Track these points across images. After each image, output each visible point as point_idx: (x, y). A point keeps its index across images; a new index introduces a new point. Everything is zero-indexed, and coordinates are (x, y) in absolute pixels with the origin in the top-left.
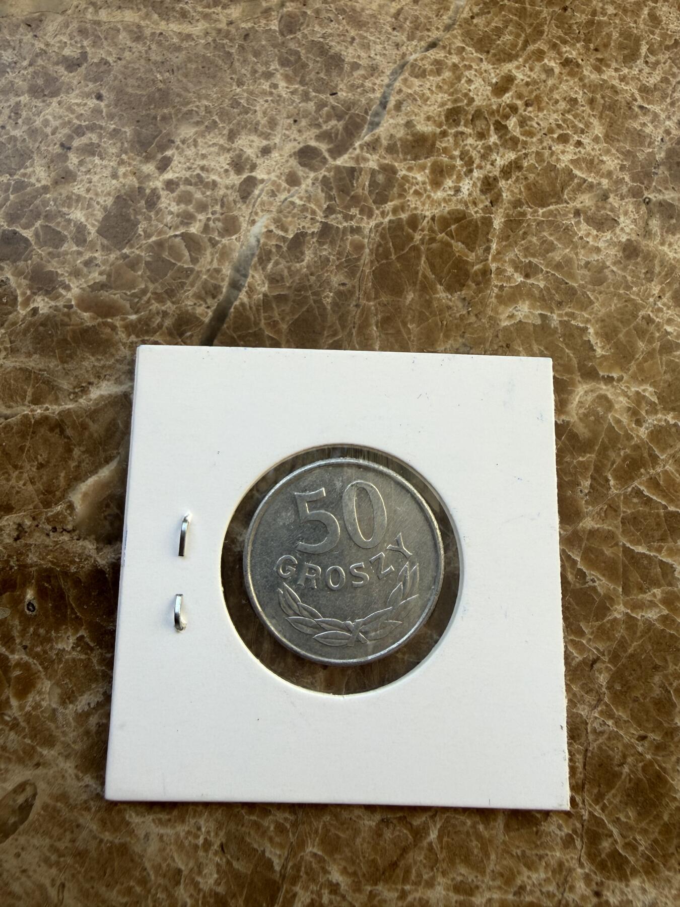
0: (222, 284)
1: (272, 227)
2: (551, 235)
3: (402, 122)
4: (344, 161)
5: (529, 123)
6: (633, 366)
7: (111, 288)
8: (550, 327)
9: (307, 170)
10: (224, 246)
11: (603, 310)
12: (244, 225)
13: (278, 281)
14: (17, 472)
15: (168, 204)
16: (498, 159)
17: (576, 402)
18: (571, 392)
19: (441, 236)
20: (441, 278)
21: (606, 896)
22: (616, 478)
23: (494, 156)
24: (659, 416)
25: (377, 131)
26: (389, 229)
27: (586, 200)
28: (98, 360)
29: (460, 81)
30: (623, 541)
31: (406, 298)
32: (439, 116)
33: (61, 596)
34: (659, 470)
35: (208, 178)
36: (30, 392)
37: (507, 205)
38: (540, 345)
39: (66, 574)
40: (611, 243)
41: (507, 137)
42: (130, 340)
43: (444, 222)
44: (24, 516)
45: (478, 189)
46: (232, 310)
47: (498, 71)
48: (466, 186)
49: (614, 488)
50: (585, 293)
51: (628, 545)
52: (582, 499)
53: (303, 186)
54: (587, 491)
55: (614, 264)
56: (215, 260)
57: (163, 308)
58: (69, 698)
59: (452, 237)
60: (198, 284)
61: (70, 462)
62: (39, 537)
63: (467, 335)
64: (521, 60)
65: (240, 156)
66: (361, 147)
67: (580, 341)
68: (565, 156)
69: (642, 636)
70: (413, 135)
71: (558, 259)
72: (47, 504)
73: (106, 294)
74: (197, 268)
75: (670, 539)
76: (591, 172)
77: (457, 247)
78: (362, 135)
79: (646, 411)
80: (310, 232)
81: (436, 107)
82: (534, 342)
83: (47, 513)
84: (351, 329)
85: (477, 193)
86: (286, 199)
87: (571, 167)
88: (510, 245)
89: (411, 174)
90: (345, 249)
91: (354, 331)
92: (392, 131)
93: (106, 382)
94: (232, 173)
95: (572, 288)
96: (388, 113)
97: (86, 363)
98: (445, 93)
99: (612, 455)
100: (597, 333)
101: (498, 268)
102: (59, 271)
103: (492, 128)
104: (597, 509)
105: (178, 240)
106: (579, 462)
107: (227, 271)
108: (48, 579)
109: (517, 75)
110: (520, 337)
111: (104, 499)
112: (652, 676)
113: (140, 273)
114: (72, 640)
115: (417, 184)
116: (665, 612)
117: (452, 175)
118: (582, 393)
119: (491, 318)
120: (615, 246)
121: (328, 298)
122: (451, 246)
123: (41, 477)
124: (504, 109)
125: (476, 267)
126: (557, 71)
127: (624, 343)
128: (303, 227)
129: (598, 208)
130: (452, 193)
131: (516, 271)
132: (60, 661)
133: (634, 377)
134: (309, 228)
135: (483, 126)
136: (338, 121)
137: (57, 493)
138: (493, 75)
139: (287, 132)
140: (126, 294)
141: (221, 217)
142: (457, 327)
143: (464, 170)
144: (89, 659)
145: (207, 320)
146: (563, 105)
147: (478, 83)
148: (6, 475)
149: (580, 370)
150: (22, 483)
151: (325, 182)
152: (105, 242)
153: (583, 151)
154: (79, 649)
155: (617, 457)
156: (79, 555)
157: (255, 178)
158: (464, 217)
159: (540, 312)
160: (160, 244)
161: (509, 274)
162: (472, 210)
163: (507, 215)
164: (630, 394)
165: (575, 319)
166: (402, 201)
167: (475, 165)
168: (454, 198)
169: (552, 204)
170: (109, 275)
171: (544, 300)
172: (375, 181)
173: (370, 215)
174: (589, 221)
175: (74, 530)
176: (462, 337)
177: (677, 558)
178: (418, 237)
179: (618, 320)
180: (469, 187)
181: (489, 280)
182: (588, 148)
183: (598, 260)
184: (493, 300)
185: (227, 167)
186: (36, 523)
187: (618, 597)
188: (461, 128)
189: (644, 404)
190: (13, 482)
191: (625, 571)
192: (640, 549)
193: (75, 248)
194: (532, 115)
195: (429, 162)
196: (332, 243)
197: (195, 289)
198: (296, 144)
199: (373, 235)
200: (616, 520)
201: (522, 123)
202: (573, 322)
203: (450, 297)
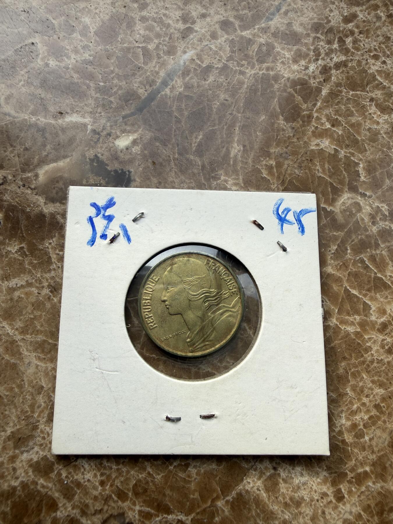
0: (158, 80)
1: (195, 58)
2: (353, 107)
3: (286, 22)
4: (246, 33)
5: (358, 43)
6: (380, 193)
7: (94, 65)
8: (338, 157)
9: (224, 33)
10: (165, 61)
11: (371, 157)
12: (179, 53)
13: (190, 88)
14: (11, 149)
15: (140, 29)
16: (335, 58)
17: (341, 202)
18: (339, 196)
19: (290, 90)
20: (284, 113)
21: (280, 471)
22: (352, 249)
23: (333, 55)
24: (387, 223)
25: (270, 23)
26: (262, 78)
27: (378, 94)
28: (75, 101)
29: (326, 9)
30: (346, 284)
31: (260, 118)
32: (308, 25)
33: (18, 222)
34: (378, 252)
35: (166, 21)
36: (32, 107)
37: (333, 84)
38: (330, 165)
39: (23, 211)
40: (386, 121)
41: (344, 47)
42: (97, 96)
43: (294, 83)
44: (9, 173)
45: (319, 71)
46: (159, 96)
47: (349, 10)
48: (312, 67)
49: (349, 255)
50: (364, 144)
51: (348, 288)
52: (330, 255)
53: (219, 41)
54: (333, 252)
55: (385, 133)
56: (157, 66)
57: (120, 84)
58: (6, 278)
59: (296, 92)
60: (144, 76)
61: (43, 152)
62: (14, 187)
63: (289, 148)
64: (364, 7)
65: (188, 14)
66: (259, 29)
67: (353, 170)
68: (374, 67)
69: (341, 339)
70: (290, 31)
71: (353, 121)
72: (24, 171)
73: (90, 67)
74: (146, 68)
75: (373, 291)
76: (386, 80)
77: (297, 98)
78: (261, 22)
79: (380, 219)
80: (216, 66)
81: (308, 19)
82: (326, 163)
83: (22, 175)
84: (224, 125)
85: (317, 73)
86: (207, 45)
87: (376, 74)
88: (328, 106)
89: (283, 52)
90: (233, 81)
91: (225, 127)
92: (278, 25)
93: (76, 114)
94: (181, 22)
95: (357, 140)
96: (279, 15)
97: (67, 101)
98: (315, 13)
99: (354, 237)
100: (364, 168)
101: (317, 117)
102: (67, 47)
103: (337, 40)
104: (336, 263)
105: (140, 50)
106: (333, 234)
107: (162, 74)
108: (13, 211)
109: (360, 15)
110: (319, 157)
111: (57, 177)
112: (341, 362)
113: (112, 61)
114: (17, 248)
115: (285, 58)
116: (359, 330)
117: (306, 59)
118: (346, 198)
119: (305, 142)
120: (388, 124)
121: (216, 104)
122: (294, 97)
123: (24, 155)
124: (347, 31)
125: (305, 113)
126: (384, 19)
127: (378, 178)
128: (213, 63)
129: (385, 101)
130: (303, 69)
131: (327, 121)
132: (7, 257)
133: (378, 198)
134: (216, 64)
135: (332, 38)
136: (250, 11)
137: (31, 166)
138: (346, 11)
139: (219, 9)
140: (101, 70)
141: (167, 45)
142: (285, 141)
143: (314, 58)
144: (23, 260)
145: (143, 98)
146: (381, 39)
147: (336, 12)
148: (5, 149)
149: (348, 185)
150: (13, 155)
151: (232, 42)
152: (98, 39)
153: (385, 67)
154: (19, 253)
155: (356, 238)
156: (34, 203)
157: (193, 29)
158: (306, 84)
159: (335, 147)
160: (128, 49)
161: (323, 122)
162: (312, 81)
163: (331, 90)
164: (374, 207)
165: (354, 156)
166: (273, 64)
167: (321, 57)
168: (304, 72)
169: (359, 90)
170: (95, 58)
171: (339, 141)
172: (260, 50)
173: (253, 67)
174: (377, 105)
175: (34, 189)
176: (286, 148)
177: (374, 303)
178: (276, 86)
179: (378, 164)
180: (314, 68)
181: (311, 121)
182: (389, 66)
183: (376, 129)
184: (310, 133)
185: (179, 18)
186: (14, 179)
187: (334, 314)
188: (319, 35)
189: (379, 214)
190: (8, 153)
191: (342, 301)
192: (354, 292)
193: (79, 37)
194: (362, 39)
195: (295, 48)
196: (227, 76)
197: (141, 79)
198: (222, 16)
199: (251, 78)
200: (346, 272)
201: (355, 42)
202: (352, 158)
203: (285, 124)
